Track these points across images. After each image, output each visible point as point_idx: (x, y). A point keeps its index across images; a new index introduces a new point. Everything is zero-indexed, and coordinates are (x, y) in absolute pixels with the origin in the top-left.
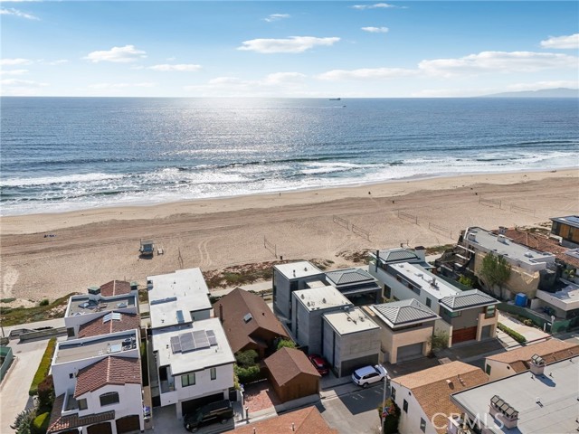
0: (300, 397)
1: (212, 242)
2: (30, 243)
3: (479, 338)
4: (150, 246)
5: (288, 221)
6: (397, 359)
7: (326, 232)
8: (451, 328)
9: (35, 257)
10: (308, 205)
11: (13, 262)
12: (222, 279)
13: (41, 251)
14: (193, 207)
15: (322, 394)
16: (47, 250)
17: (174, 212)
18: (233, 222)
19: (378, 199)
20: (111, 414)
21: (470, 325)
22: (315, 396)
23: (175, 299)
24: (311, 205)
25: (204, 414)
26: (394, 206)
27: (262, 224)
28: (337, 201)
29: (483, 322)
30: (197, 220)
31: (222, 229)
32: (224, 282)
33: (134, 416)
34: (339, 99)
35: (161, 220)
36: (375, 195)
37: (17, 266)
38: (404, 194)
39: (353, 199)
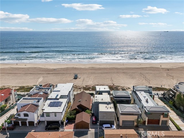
0: (82, 129)
1: (96, 77)
2: (50, 71)
3: (160, 124)
4: (77, 75)
5: (124, 73)
6: (122, 124)
7: (135, 78)
8: (147, 118)
9: (49, 75)
10: (134, 68)
11: (43, 76)
12: (91, 88)
13: (51, 73)
14: (97, 65)
15: (90, 129)
16: (52, 74)
17: (90, 67)
18: (105, 71)
19: (163, 69)
20: (26, 119)
21: (156, 118)
22: (88, 129)
23: (59, 91)
24: (136, 68)
25: (50, 126)
26: (168, 72)
27: (114, 73)
28: (146, 68)
29: (162, 118)
30: (95, 70)
31: (101, 73)
32: (91, 89)
33: (33, 122)
34: (168, 31)
35: (86, 68)
36: (163, 67)
37: (43, 77)
38: (175, 67)
39: (153, 67)
